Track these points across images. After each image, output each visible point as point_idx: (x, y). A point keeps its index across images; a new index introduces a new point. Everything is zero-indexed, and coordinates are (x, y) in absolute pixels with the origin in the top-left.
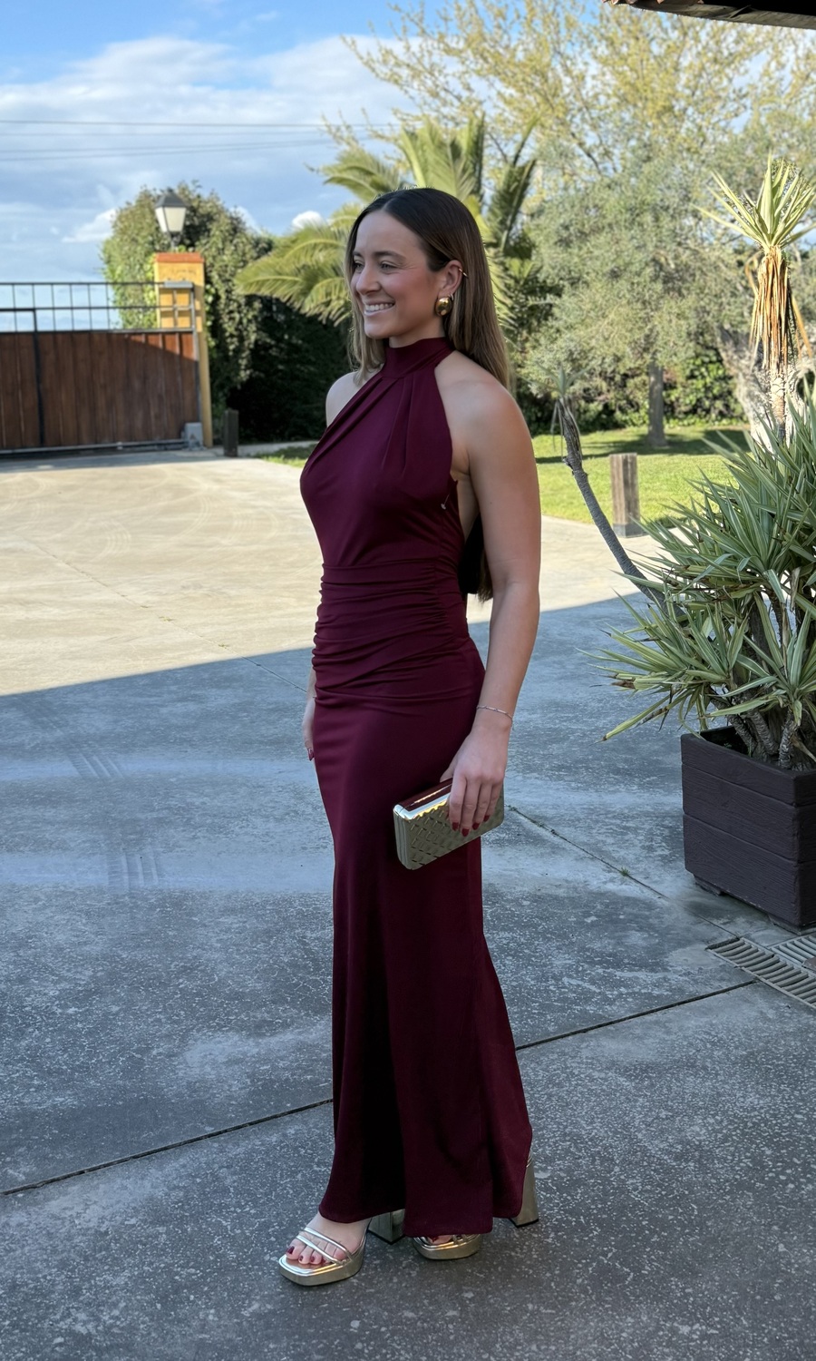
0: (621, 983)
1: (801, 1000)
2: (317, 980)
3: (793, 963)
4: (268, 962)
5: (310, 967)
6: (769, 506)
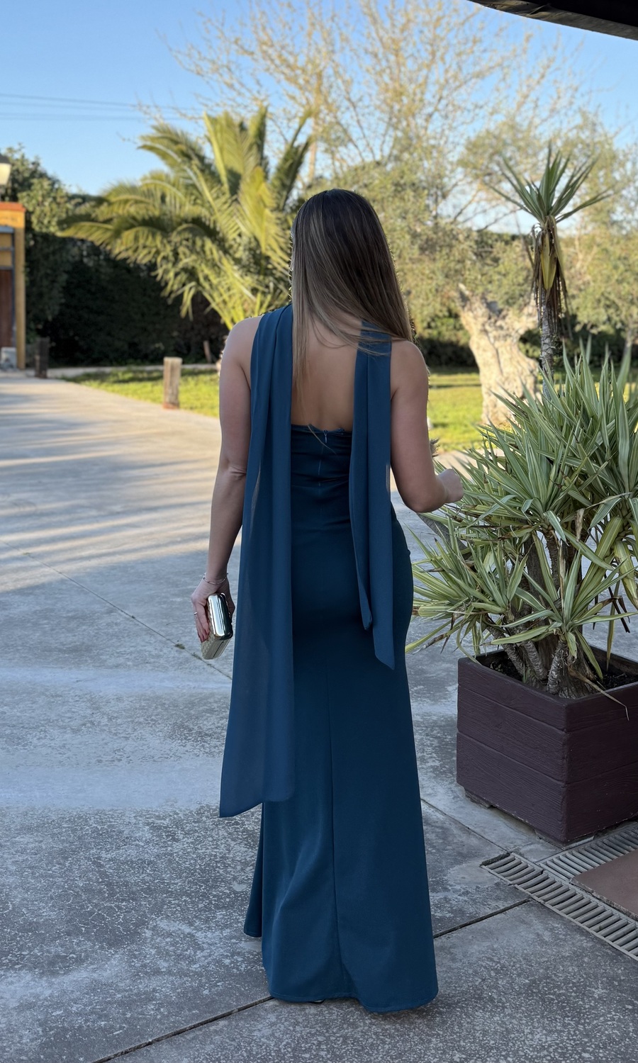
1: (572, 920)
2: (111, 907)
3: (561, 880)
4: (63, 887)
5: (105, 892)
6: (547, 452)
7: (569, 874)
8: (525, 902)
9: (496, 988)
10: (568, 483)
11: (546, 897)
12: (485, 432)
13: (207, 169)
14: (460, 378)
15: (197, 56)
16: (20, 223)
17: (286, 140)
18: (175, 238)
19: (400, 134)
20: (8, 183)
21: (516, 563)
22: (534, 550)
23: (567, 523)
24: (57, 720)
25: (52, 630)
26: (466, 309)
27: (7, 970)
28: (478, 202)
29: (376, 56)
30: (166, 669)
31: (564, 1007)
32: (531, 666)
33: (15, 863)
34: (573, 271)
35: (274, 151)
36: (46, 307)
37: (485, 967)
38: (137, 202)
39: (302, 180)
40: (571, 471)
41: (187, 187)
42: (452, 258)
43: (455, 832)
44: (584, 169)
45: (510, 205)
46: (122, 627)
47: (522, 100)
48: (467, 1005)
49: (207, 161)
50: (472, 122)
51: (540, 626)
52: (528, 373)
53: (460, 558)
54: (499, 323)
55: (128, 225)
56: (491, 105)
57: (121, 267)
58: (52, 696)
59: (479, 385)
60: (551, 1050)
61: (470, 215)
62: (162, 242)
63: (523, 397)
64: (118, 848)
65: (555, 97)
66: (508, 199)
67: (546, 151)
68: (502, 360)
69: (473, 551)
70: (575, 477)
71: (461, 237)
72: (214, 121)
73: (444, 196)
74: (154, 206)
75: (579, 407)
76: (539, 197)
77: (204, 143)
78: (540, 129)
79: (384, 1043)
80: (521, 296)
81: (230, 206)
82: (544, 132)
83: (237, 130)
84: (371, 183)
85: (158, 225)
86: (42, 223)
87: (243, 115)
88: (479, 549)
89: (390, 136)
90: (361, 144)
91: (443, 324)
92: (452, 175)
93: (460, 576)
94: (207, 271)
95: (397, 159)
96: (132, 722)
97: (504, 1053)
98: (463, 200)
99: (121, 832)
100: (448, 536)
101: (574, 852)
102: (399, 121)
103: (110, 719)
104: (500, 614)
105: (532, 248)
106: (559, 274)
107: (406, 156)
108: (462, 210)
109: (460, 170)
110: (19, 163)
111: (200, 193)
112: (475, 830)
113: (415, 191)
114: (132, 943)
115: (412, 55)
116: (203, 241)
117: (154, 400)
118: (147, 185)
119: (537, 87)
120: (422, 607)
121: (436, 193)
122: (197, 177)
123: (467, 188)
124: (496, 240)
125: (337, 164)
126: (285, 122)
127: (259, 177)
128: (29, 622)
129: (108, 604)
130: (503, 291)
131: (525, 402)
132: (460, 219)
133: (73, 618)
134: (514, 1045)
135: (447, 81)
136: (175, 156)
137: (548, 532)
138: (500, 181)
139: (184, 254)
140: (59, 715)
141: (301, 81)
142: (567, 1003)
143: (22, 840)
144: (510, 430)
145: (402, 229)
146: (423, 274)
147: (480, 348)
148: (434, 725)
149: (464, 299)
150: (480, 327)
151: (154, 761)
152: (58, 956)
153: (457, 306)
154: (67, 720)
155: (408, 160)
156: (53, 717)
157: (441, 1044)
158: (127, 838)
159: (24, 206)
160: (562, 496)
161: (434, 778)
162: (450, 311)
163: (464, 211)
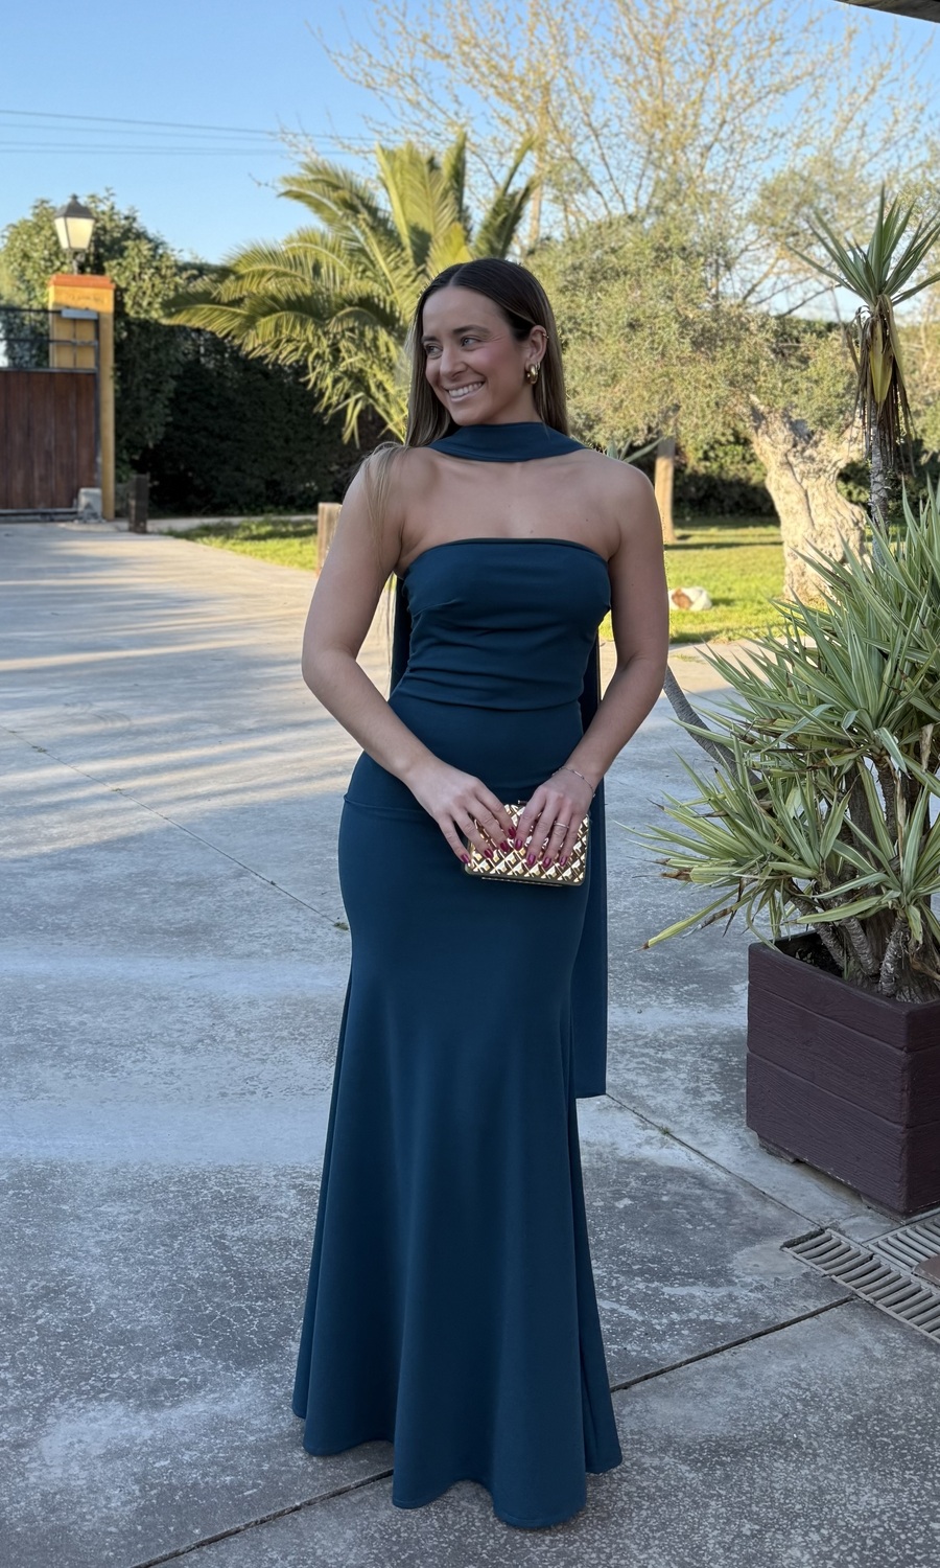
0: (672, 1305)
1: (916, 1327)
2: (240, 1308)
3: (898, 1269)
4: (170, 1279)
5: (231, 1287)
6: (880, 641)
7: (910, 1260)
8: (846, 1301)
9: (805, 1427)
10: (910, 687)
11: (878, 1293)
12: (788, 611)
13: (380, 226)
14: (751, 533)
15: (367, 61)
16: (107, 306)
17: (496, 183)
18: (334, 327)
19: (663, 175)
20: (90, 246)
21: (833, 804)
22: (860, 786)
23: (908, 745)
24: (161, 1034)
25: (154, 902)
26: (760, 431)
27: (89, 1400)
28: (778, 275)
29: (628, 60)
30: (320, 960)
31: (905, 1455)
32: (856, 956)
33: (99, 1243)
34: (916, 375)
35: (479, 200)
36: (146, 429)
37: (788, 1397)
38: (277, 274)
39: (521, 242)
40: (915, 668)
41: (352, 252)
42: (739, 357)
43: (744, 1198)
44: (932, 226)
45: (825, 279)
46: (256, 897)
47: (843, 125)
48: (762, 1452)
49: (381, 214)
50: (767, 157)
51: (868, 896)
52: (852, 525)
53: (751, 796)
54: (807, 453)
55: (265, 309)
56: (797, 132)
57: (254, 368)
58: (154, 999)
59: (781, 543)
60: (885, 1518)
61: (766, 293)
62: (315, 334)
63: (844, 561)
64: (251, 1222)
65: (891, 120)
66: (821, 270)
67: (878, 199)
68: (812, 507)
69: (770, 787)
70: (920, 679)
71: (753, 327)
72: (390, 156)
73: (728, 267)
74: (303, 280)
75: (925, 576)
76: (867, 266)
77: (376, 188)
78: (869, 168)
79: (640, 1508)
80: (841, 412)
81: (414, 281)
82: (875, 173)
83: (426, 169)
84: (621, 248)
85: (309, 308)
86: (140, 305)
87: (433, 146)
88: (779, 784)
89: (650, 178)
90: (607, 189)
91: (726, 454)
92: (741, 235)
93: (752, 823)
94: (381, 376)
95: (660, 211)
96: (272, 1036)
97: (815, 1523)
98: (757, 272)
99: (255, 1198)
100: (733, 765)
101: (918, 1228)
102: (663, 156)
103: (239, 1033)
104: (811, 879)
105: (857, 343)
106: (896, 379)
107: (672, 207)
108: (755, 286)
109: (751, 227)
110: (106, 218)
111: (372, 262)
112: (774, 1195)
113: (684, 259)
114: (271, 1361)
115: (682, 60)
116: (376, 332)
117: (303, 565)
118: (293, 249)
119: (864, 107)
120: (696, 869)
121: (716, 261)
122: (366, 239)
123: (762, 255)
124: (805, 331)
125: (572, 219)
126: (496, 157)
127: (458, 238)
128: (119, 890)
129: (236, 864)
130: (814, 407)
131: (847, 567)
132: (752, 299)
133: (183, 884)
134: (831, 1510)
135: (732, 97)
136: (334, 208)
137: (880, 759)
138: (810, 244)
139: (348, 351)
140: (164, 1027)
141: (519, 98)
142: (909, 1450)
143: (109, 1209)
144: (825, 609)
145: (667, 314)
146: (697, 381)
147: (782, 489)
148: (714, 1041)
149: (758, 416)
150: (780, 458)
151: (304, 1094)
152: (163, 1380)
153: (746, 427)
154: (176, 1035)
155: (676, 212)
156: (155, 1028)
157: (723, 1510)
158: (264, 1207)
159: (113, 281)
160: (900, 706)
161: (714, 1119)
162: (736, 434)
163: (757, 289)
